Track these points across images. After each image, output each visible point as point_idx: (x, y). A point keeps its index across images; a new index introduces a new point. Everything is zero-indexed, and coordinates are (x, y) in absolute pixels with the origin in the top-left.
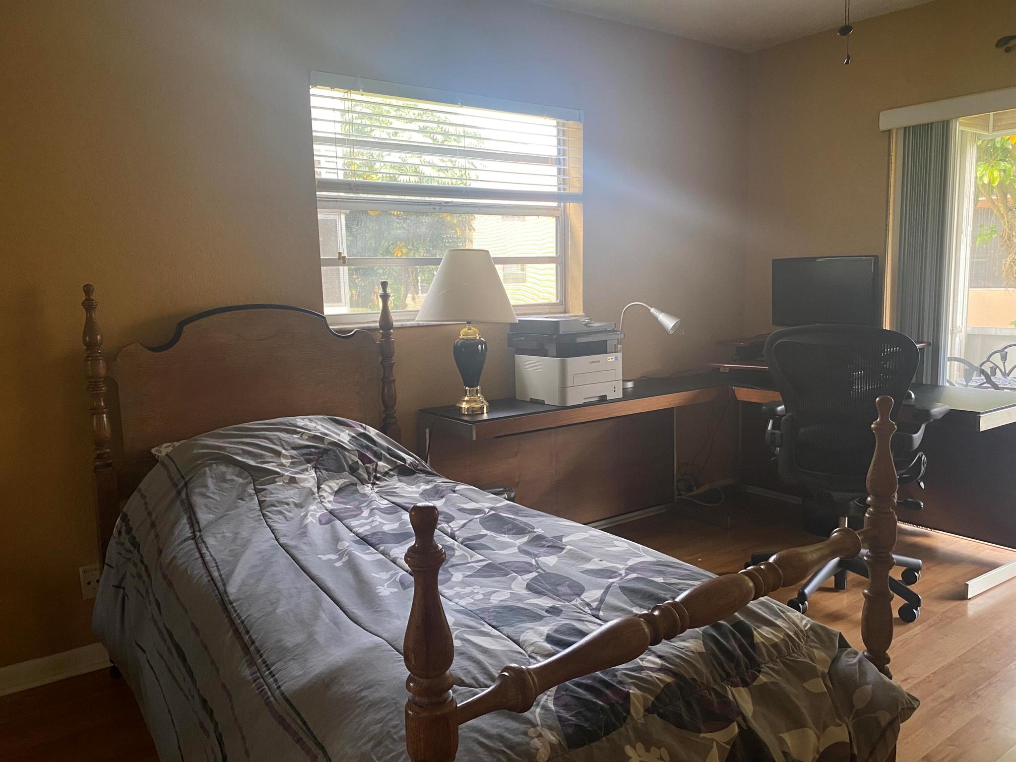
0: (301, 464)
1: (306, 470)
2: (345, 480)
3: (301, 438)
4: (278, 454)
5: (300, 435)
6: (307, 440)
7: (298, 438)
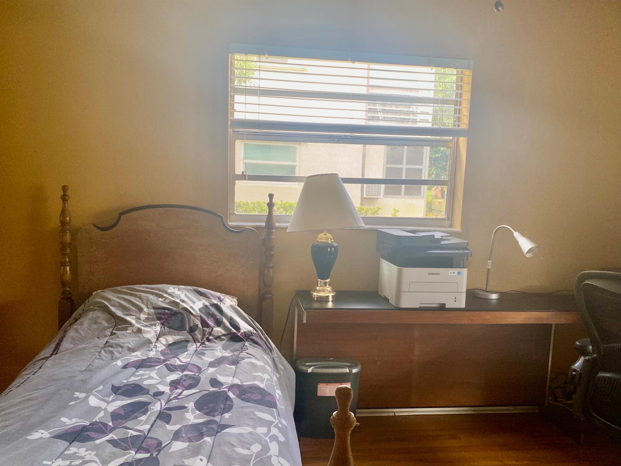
0: (153, 320)
1: (155, 325)
2: (182, 337)
3: (164, 302)
4: (141, 310)
5: (164, 299)
6: (168, 303)
7: (162, 301)
